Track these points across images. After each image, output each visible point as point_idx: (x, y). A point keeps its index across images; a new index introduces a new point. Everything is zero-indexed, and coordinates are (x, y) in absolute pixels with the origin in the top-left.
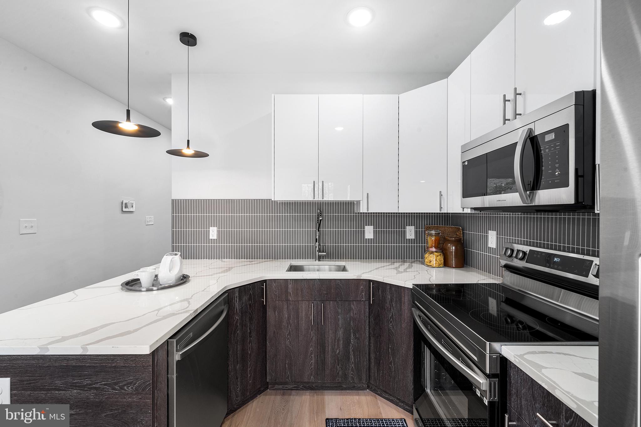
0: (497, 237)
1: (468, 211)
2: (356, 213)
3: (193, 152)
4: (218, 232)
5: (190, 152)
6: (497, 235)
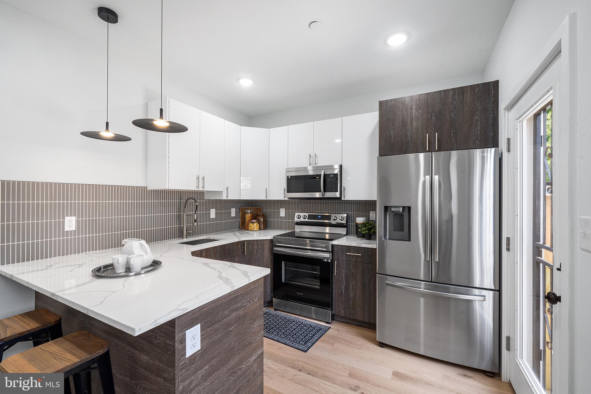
0: (285, 211)
1: (287, 199)
2: (205, 200)
3: (113, 135)
4: (78, 222)
5: (109, 135)
6: (285, 210)
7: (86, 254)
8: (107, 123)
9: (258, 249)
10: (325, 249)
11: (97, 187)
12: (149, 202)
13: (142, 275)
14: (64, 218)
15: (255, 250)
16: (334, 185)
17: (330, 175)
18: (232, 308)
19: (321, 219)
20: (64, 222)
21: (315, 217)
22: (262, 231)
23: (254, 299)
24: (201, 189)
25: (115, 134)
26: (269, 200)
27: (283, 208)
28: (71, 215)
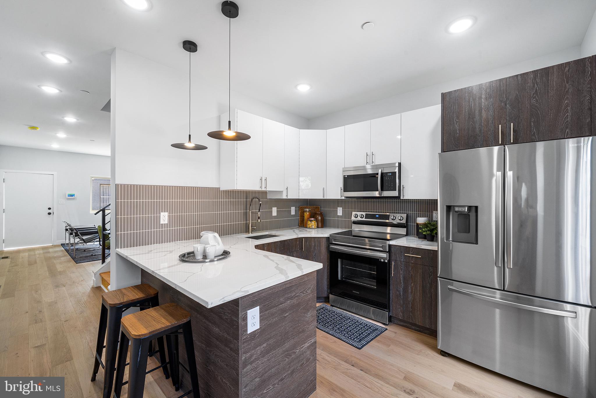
0: (343, 210)
1: (343, 198)
2: (268, 199)
3: (194, 145)
4: (169, 216)
5: (191, 145)
6: (343, 209)
7: (175, 243)
8: (190, 136)
9: (315, 246)
10: (381, 249)
11: (183, 188)
12: (221, 201)
13: (215, 262)
14: (160, 214)
15: (313, 247)
16: (392, 184)
17: (388, 174)
18: (286, 296)
19: (379, 219)
20: (160, 216)
21: (373, 216)
22: (320, 229)
23: (307, 290)
24: (263, 189)
25: (195, 144)
26: (327, 199)
27: (340, 207)
28: (165, 212)
